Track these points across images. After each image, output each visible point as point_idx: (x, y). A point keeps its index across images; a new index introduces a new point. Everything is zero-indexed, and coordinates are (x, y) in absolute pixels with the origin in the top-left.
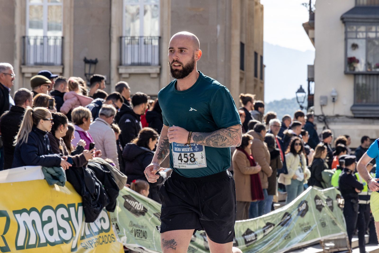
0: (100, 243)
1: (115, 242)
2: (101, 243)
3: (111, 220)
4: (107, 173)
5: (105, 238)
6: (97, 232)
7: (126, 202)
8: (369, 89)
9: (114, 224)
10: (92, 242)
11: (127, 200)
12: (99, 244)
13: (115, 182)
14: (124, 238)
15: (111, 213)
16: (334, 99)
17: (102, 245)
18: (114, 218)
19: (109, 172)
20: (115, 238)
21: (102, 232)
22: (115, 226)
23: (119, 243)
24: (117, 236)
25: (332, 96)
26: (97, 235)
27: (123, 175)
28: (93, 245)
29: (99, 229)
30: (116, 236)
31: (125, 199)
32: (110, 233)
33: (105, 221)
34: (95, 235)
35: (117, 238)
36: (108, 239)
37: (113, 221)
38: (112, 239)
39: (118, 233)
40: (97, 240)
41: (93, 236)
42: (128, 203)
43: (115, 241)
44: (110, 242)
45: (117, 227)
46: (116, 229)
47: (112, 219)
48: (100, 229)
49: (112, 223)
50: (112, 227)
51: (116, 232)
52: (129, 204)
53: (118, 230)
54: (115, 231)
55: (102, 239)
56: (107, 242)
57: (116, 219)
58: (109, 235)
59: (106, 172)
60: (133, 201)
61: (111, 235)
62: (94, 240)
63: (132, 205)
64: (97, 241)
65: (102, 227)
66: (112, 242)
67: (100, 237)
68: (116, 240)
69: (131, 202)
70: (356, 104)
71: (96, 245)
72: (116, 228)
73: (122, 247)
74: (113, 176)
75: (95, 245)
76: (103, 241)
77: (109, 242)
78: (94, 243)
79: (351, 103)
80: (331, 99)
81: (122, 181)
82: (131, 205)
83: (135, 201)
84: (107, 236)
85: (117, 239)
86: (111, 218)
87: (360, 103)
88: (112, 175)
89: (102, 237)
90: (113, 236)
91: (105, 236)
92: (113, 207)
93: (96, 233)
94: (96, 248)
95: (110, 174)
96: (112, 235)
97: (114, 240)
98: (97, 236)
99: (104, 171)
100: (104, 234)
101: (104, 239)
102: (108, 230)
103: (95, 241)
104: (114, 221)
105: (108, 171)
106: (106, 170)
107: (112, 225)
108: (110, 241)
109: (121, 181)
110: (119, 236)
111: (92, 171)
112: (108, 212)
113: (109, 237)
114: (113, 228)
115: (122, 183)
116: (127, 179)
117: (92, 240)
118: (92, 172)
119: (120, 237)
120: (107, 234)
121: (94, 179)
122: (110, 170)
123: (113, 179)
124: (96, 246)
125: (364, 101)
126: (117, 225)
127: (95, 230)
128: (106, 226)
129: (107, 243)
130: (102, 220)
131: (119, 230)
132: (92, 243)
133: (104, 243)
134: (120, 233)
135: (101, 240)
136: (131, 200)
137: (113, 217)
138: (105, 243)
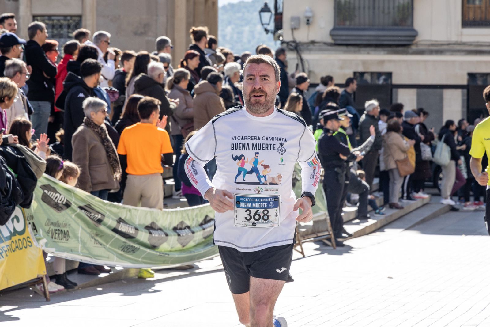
0: (12, 249)
1: (31, 248)
2: (14, 249)
3: (26, 219)
4: (21, 158)
5: (19, 243)
6: (9, 236)
7: (44, 193)
8: (354, 8)
9: (30, 223)
10: (2, 250)
11: (46, 191)
12: (11, 252)
13: (32, 169)
14: (43, 241)
15: (26, 210)
16: (308, 20)
17: (15, 252)
18: (31, 216)
19: (24, 157)
20: (31, 241)
21: (15, 235)
22: (32, 227)
23: (37, 247)
24: (35, 238)
25: (306, 17)
26: (8, 240)
27: (41, 160)
28: (4, 254)
29: (10, 232)
30: (33, 239)
31: (44, 190)
32: (25, 236)
33: (18, 221)
34: (6, 241)
35: (35, 241)
36: (23, 244)
37: (29, 219)
38: (28, 243)
39: (35, 235)
40: (8, 247)
41: (3, 242)
42: (47, 194)
43: (31, 246)
44: (26, 248)
45: (34, 228)
46: (33, 230)
47: (28, 217)
48: (12, 231)
49: (27, 222)
50: (28, 227)
51: (33, 234)
52: (49, 196)
53: (35, 231)
54: (31, 233)
55: (16, 245)
56: (21, 247)
57: (32, 217)
58: (24, 238)
59: (19, 156)
60: (53, 192)
61: (26, 238)
62: (4, 247)
63: (52, 197)
64: (9, 249)
65: (14, 229)
66: (28, 247)
67: (13, 242)
68: (33, 245)
69: (50, 194)
70: (337, 27)
71: (8, 254)
72: (32, 228)
73: (41, 253)
74: (29, 163)
75: (6, 254)
76: (17, 247)
77: (24, 248)
78: (4, 252)
79: (330, 26)
80: (305, 20)
81: (40, 167)
82: (50, 198)
83: (56, 192)
84: (22, 239)
85: (35, 243)
86: (26, 216)
87: (342, 27)
88: (27, 161)
89: (14, 242)
90: (29, 239)
91: (19, 240)
92: (28, 202)
93: (7, 237)
94: (7, 258)
95: (24, 160)
96: (28, 237)
97: (30, 244)
98: (8, 242)
99: (17, 156)
100: (17, 237)
101: (17, 245)
102: (22, 232)
103: (6, 249)
104: (31, 220)
105: (22, 156)
106: (20, 155)
107: (27, 225)
108: (25, 246)
109: (38, 167)
110: (36, 238)
111: (3, 157)
112: (22, 208)
113: (24, 240)
114: (29, 229)
115: (41, 170)
116: (46, 165)
117: (2, 248)
118: (1, 159)
119: (38, 240)
120: (21, 237)
121: (5, 169)
122: (24, 153)
123: (28, 165)
124: (7, 256)
125: (348, 23)
126: (34, 225)
127: (6, 234)
128: (20, 227)
129: (21, 249)
130: (15, 220)
131: (37, 231)
132: (3, 252)
133: (17, 249)
134: (38, 235)
135: (14, 246)
136: (51, 192)
137: (29, 214)
138: (19, 250)
